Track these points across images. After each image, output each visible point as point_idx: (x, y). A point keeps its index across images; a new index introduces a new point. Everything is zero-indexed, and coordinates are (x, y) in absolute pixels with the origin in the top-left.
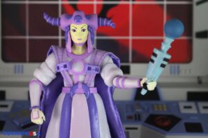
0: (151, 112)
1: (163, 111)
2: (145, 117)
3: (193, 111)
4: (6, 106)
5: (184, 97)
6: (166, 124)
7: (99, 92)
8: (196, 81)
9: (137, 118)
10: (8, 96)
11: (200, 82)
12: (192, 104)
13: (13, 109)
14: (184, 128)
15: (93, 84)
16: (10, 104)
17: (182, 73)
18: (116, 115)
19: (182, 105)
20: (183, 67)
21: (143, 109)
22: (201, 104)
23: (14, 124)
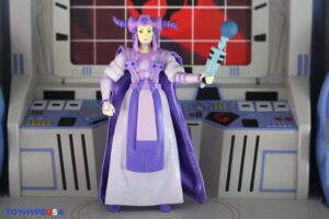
0: (212, 110)
1: (223, 109)
2: (205, 114)
3: (251, 109)
4: (76, 105)
5: (243, 96)
6: (225, 120)
7: (163, 88)
8: (254, 82)
9: (199, 115)
10: (77, 96)
11: (258, 83)
12: (250, 103)
13: (82, 108)
14: (241, 124)
15: (157, 81)
16: (80, 103)
17: (242, 75)
18: (179, 109)
19: (240, 104)
20: (242, 68)
21: (204, 107)
22: (258, 103)
23: (84, 120)
